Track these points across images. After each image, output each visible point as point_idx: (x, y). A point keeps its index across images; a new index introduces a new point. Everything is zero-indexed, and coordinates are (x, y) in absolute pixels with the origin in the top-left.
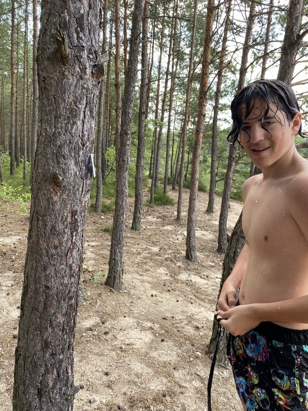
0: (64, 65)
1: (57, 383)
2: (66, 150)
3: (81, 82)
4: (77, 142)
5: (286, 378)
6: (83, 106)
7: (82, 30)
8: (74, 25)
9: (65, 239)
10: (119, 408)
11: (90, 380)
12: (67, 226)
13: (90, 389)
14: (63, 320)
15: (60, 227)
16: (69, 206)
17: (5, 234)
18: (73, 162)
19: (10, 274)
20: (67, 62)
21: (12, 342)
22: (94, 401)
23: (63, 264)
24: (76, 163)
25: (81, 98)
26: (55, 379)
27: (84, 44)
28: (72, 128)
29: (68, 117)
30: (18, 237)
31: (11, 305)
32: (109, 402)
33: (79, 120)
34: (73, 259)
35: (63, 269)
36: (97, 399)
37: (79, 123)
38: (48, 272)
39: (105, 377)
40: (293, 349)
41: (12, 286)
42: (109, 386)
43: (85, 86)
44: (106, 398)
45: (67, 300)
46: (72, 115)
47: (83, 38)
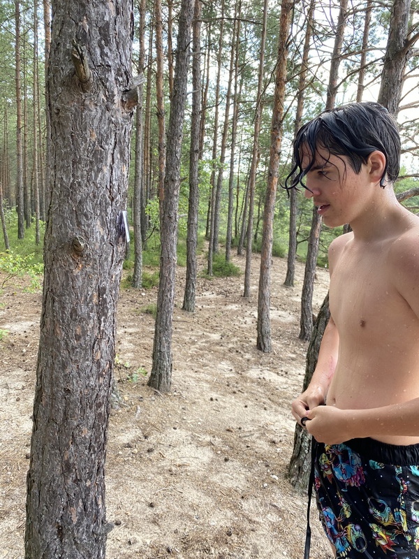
0: (84, 92)
1: (83, 519)
2: (89, 207)
3: (108, 114)
4: (104, 195)
5: (387, 509)
6: (111, 147)
7: (108, 42)
8: (96, 36)
9: (90, 326)
10: (169, 552)
11: (129, 514)
12: (92, 309)
13: (130, 526)
14: (89, 434)
15: (83, 310)
16: (94, 282)
17: (12, 319)
18: (99, 223)
19: (20, 372)
20: (88, 88)
21: (24, 464)
22: (135, 542)
23: (88, 360)
24: (103, 224)
25: (108, 136)
26: (81, 513)
27: (110, 63)
28: (96, 176)
29: (91, 162)
30: (30, 323)
31: (22, 414)
32: (155, 542)
33: (106, 165)
34: (101, 353)
35: (88, 366)
36: (139, 538)
37: (106, 170)
38: (68, 371)
39: (149, 509)
40: (397, 472)
41: (23, 389)
42: (154, 522)
43: (113, 119)
44: (151, 538)
45: (94, 407)
46: (96, 159)
47: (109, 54)
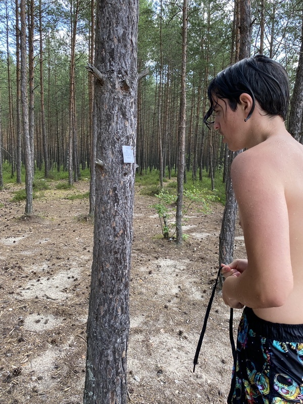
0: (102, 86)
2: (106, 144)
3: (113, 95)
4: (113, 138)
5: (254, 371)
6: (116, 112)
7: (113, 59)
8: (108, 57)
9: (109, 207)
10: (219, 394)
11: (206, 360)
12: (109, 198)
13: (203, 367)
14: (111, 268)
15: (106, 198)
16: (110, 184)
18: (111, 153)
19: (187, 261)
20: (103, 83)
21: (162, 310)
22: (201, 377)
23: (108, 225)
24: (113, 153)
25: (113, 106)
26: (106, 311)
27: (113, 69)
28: (109, 128)
29: (106, 121)
30: (207, 234)
31: (175, 284)
32: (213, 384)
33: (114, 122)
34: (116, 223)
35: (109, 229)
36: (204, 376)
37: (114, 124)
38: (100, 230)
39: (220, 363)
40: (262, 341)
41: (183, 270)
42: (220, 373)
43: (116, 97)
45: (113, 253)
46: (108, 119)
47: (114, 64)
